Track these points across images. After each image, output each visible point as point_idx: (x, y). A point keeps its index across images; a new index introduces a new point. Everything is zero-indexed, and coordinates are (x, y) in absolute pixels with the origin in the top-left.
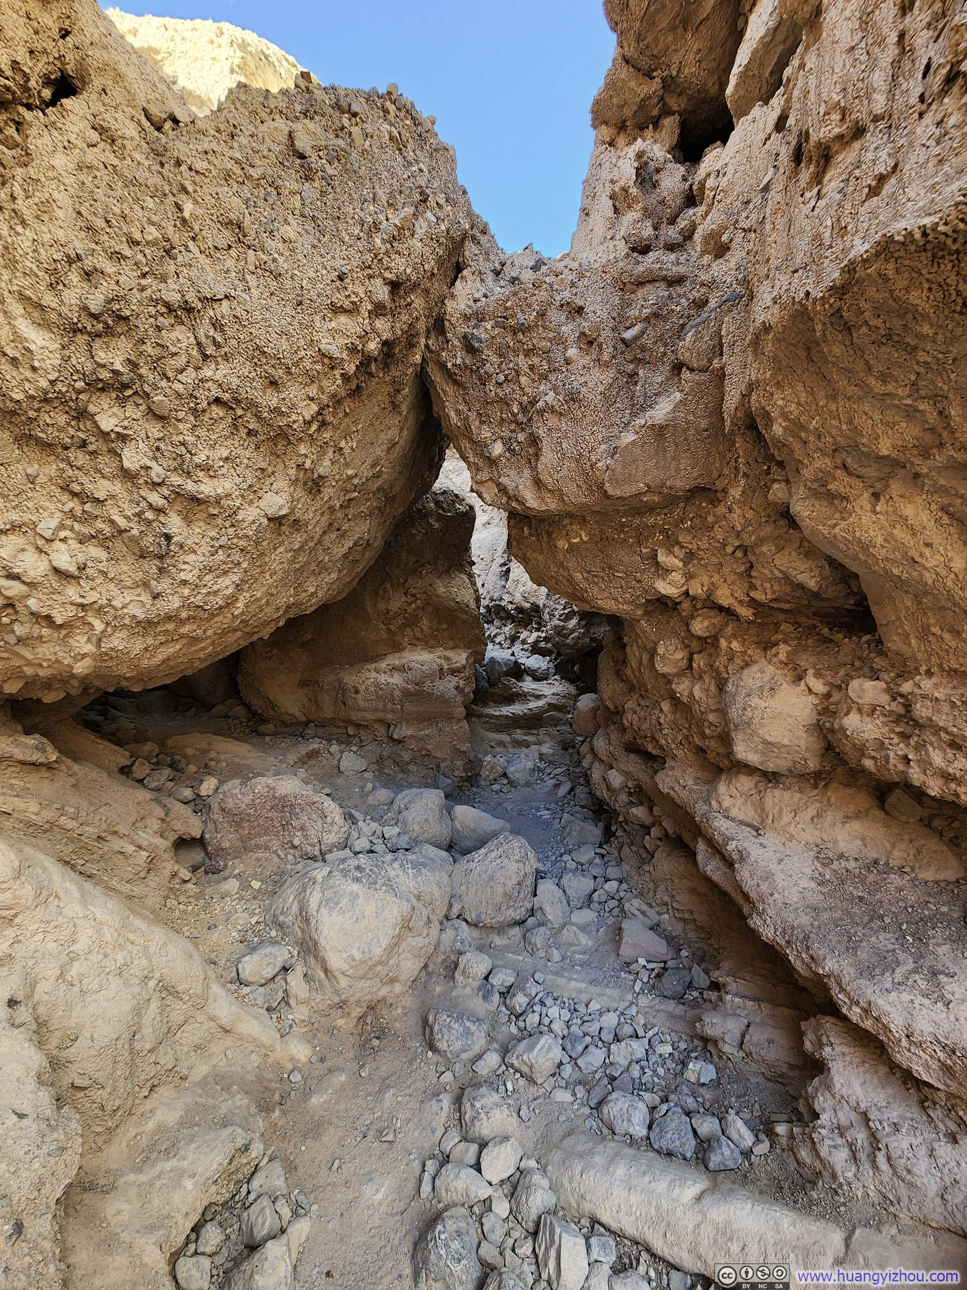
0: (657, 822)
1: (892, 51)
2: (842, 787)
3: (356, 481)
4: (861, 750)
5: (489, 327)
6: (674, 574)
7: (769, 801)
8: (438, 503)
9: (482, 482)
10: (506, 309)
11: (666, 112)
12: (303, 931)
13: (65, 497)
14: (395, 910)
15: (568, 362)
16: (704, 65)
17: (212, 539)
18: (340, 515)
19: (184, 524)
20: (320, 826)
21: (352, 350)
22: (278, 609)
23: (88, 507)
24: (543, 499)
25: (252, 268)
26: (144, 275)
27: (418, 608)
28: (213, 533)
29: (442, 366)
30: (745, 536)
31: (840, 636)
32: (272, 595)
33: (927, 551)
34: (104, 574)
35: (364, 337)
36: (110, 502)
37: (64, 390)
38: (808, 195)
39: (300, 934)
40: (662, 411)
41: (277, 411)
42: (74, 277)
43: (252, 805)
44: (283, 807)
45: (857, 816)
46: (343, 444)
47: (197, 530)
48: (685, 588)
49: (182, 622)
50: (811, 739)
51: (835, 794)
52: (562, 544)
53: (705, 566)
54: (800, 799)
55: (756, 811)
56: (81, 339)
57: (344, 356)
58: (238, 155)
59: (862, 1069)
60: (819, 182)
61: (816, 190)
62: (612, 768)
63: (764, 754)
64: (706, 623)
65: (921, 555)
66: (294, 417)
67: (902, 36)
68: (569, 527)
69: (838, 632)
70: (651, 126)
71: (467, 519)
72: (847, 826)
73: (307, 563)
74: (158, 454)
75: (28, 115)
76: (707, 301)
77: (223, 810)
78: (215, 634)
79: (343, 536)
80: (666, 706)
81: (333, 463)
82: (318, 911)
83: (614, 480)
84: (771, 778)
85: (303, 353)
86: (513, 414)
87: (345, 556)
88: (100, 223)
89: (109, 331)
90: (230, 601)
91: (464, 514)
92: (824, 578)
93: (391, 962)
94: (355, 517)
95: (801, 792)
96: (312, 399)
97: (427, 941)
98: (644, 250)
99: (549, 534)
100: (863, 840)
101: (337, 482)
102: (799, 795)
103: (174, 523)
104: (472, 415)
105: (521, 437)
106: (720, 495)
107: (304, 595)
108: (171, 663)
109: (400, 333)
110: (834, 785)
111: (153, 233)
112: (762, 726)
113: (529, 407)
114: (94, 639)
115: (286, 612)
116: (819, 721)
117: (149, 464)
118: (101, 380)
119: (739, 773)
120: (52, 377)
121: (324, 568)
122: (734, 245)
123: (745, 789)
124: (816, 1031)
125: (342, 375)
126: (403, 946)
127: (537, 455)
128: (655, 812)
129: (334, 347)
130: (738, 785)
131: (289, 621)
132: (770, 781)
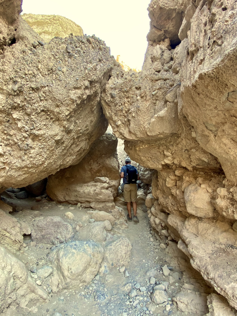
0: (170, 235)
1: (203, 34)
2: (220, 222)
3: (81, 131)
4: (222, 209)
5: (117, 91)
6: (169, 157)
7: (200, 227)
8: (107, 138)
9: (116, 132)
10: (122, 86)
11: (166, 38)
12: (57, 263)
13: (3, 134)
14: (86, 258)
15: (137, 100)
16: (174, 27)
17: (39, 145)
18: (76, 140)
19: (32, 142)
20: (66, 232)
21: (79, 98)
22: (57, 166)
23: (8, 137)
24: (131, 136)
25: (54, 79)
26: (27, 82)
27: (101, 167)
28: (40, 144)
29: (105, 101)
30: (187, 146)
31: (216, 175)
32: (55, 161)
33: (230, 150)
34: (10, 154)
35: (83, 95)
36: (14, 136)
37: (6, 108)
38: (190, 62)
39: (56, 264)
40: (162, 113)
41: (58, 113)
42: (11, 83)
43: (46, 225)
44: (55, 226)
45: (225, 231)
46: (77, 121)
47: (36, 143)
48: (173, 161)
49: (30, 168)
50: (209, 206)
51: (219, 224)
52: (137, 149)
53: (178, 155)
54: (209, 226)
55: (196, 230)
56: (11, 96)
57: (77, 99)
58: (53, 53)
59: (223, 309)
60: (192, 60)
61: (191, 61)
62: (156, 217)
63: (196, 211)
64: (179, 172)
65: (229, 151)
66: (63, 114)
67: (205, 30)
68: (139, 144)
69: (216, 174)
70: (162, 41)
71: (115, 143)
72: (222, 234)
73: (66, 153)
74: (27, 124)
75: (5, 47)
76: (174, 85)
77: (37, 226)
78: (38, 172)
79: (77, 146)
80: (170, 197)
81: (74, 126)
82: (62, 257)
83: (150, 131)
84: (200, 219)
85: (66, 99)
86: (124, 114)
87: (78, 151)
88: (19, 70)
89: (18, 95)
90: (43, 163)
91: (114, 141)
92: (209, 158)
93: (84, 275)
94: (81, 141)
95: (209, 224)
96: (68, 110)
97: (95, 270)
98: (159, 72)
99: (135, 146)
100: (227, 239)
101: (75, 131)
102: (208, 225)
103: (30, 141)
104: (113, 114)
105: (126, 120)
106: (180, 135)
107: (66, 162)
108: (26, 180)
109: (92, 93)
110: (219, 221)
111: (31, 72)
112: (194, 202)
113: (128, 112)
114: (6, 172)
115: (60, 167)
116: (211, 201)
117: (24, 126)
118: (15, 106)
119: (191, 218)
120: (3, 105)
121: (71, 155)
122: (180, 71)
123: (193, 223)
124: (210, 299)
125: (76, 104)
126: (88, 271)
127: (130, 124)
128: (169, 232)
129: (74, 97)
130: (191, 221)
131: (61, 170)
132: (200, 220)
